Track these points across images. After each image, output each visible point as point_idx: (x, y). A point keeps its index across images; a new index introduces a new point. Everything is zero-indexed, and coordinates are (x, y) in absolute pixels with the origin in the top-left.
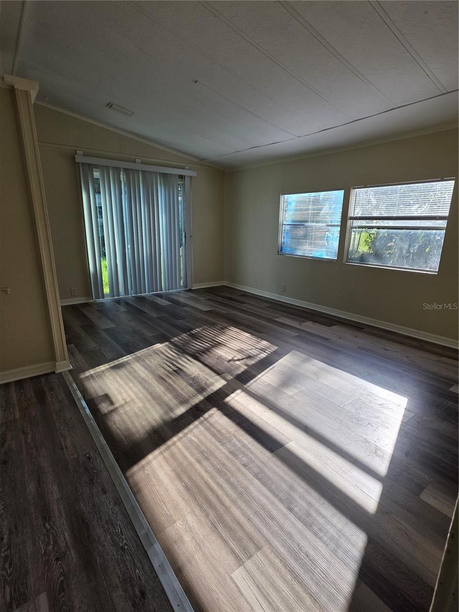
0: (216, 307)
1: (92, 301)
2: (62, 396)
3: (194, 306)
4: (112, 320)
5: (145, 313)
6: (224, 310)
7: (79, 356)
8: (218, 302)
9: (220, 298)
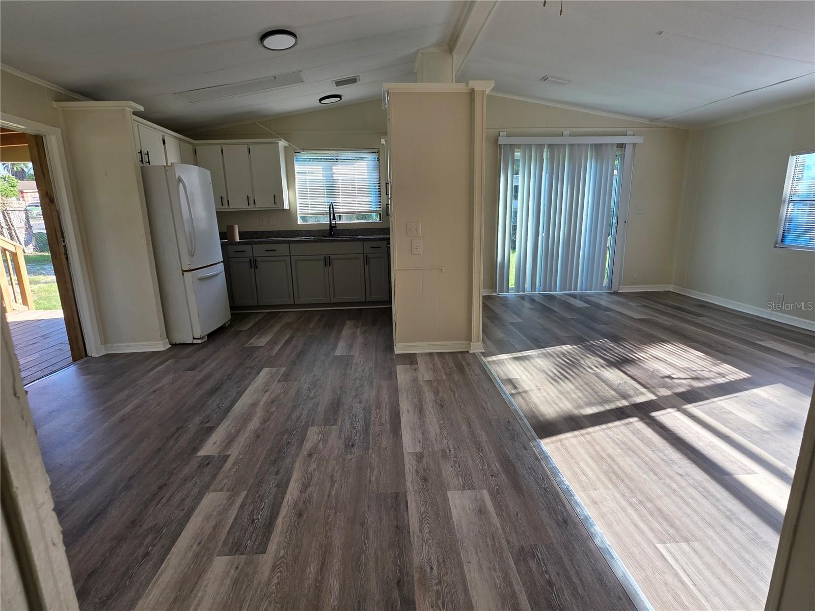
0: (654, 316)
1: (496, 294)
2: (478, 371)
3: (621, 311)
4: (519, 316)
5: (556, 312)
6: (667, 321)
7: (488, 342)
8: (659, 310)
9: (663, 306)
